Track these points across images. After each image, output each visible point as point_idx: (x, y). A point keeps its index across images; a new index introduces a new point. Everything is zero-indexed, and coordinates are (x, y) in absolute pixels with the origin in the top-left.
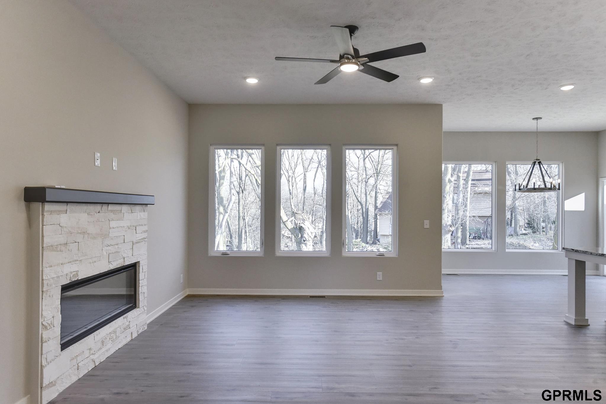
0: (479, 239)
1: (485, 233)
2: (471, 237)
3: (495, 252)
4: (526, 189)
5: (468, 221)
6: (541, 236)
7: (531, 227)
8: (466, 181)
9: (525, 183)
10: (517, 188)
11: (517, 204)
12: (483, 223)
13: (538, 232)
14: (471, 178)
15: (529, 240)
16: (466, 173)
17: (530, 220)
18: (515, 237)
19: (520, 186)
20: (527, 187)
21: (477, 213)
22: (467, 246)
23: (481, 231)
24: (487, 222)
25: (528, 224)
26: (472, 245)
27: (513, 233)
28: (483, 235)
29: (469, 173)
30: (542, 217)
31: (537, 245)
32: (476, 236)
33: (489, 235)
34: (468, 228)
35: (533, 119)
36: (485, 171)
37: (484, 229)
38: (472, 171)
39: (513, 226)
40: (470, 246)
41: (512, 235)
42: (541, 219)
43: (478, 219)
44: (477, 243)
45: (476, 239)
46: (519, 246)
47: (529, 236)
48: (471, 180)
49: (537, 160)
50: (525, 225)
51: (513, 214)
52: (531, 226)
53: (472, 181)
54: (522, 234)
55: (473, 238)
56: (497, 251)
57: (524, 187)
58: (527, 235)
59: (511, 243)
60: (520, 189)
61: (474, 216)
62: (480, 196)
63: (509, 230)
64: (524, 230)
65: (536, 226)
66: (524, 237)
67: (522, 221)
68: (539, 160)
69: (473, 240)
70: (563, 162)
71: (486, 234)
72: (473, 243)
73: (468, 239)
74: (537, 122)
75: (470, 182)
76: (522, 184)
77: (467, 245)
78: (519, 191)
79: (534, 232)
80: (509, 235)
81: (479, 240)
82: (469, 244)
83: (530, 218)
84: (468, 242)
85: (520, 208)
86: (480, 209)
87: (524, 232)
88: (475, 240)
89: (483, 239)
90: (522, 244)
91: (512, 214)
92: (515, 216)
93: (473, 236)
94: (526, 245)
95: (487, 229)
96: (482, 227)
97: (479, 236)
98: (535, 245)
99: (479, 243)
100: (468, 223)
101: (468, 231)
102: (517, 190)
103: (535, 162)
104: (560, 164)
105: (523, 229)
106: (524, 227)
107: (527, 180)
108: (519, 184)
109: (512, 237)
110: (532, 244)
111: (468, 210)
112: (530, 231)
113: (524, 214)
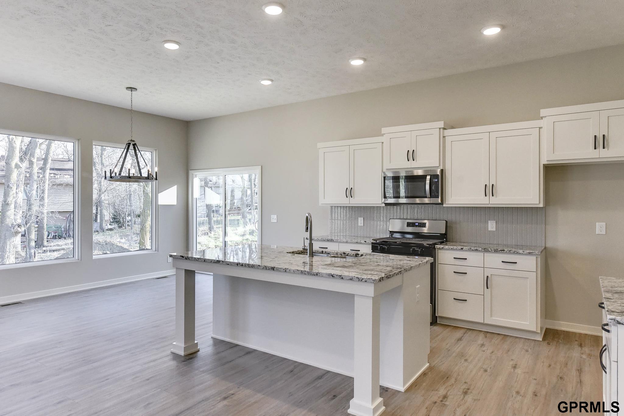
0: (60, 238)
1: (67, 231)
2: (49, 237)
3: (78, 261)
4: (119, 177)
5: (46, 218)
6: (126, 230)
7: (116, 222)
8: (43, 169)
9: (117, 170)
10: (108, 174)
11: (103, 198)
12: (65, 219)
13: (124, 227)
14: (49, 166)
15: (115, 236)
16: (43, 160)
17: (115, 214)
18: (101, 234)
19: (112, 172)
20: (120, 174)
21: (56, 208)
22: (44, 249)
23: (63, 229)
24: (69, 218)
25: (114, 218)
26: (51, 246)
27: (98, 229)
28: (64, 234)
29: (47, 159)
30: (128, 211)
31: (123, 240)
32: (56, 235)
33: (71, 233)
34: (45, 226)
35: (127, 88)
36: (68, 160)
37: (66, 226)
38: (50, 159)
39: (99, 221)
40: (48, 248)
41: (97, 231)
42: (127, 213)
43: (58, 216)
44: (57, 243)
45: (55, 238)
46: (106, 244)
47: (115, 231)
48: (49, 168)
49: (131, 141)
50: (110, 219)
51: (99, 209)
52: (116, 220)
53: (50, 170)
54: (108, 230)
55: (52, 237)
56: (81, 260)
57: (116, 175)
58: (113, 230)
59: (98, 242)
60: (111, 177)
61: (52, 212)
62: (59, 187)
63: (96, 226)
64: (110, 225)
65: (122, 221)
66: (110, 232)
67: (107, 215)
68: (134, 141)
69: (52, 240)
70: (156, 150)
71: (69, 232)
72: (52, 244)
73: (45, 240)
74: (132, 94)
75: (48, 171)
76: (113, 171)
77: (44, 247)
78: (111, 179)
79: (120, 227)
80: (95, 232)
81: (60, 240)
82: (47, 245)
83: (116, 213)
84: (45, 243)
85: (105, 202)
86: (61, 203)
87: (110, 227)
88: (54, 240)
89: (65, 238)
90: (109, 241)
91: (97, 209)
92: (101, 210)
93: (52, 236)
94: (113, 243)
95: (69, 226)
96: (63, 225)
97: (60, 234)
98: (122, 241)
99: (59, 243)
100: (45, 221)
101: (46, 230)
102: (107, 178)
103: (130, 143)
104: (154, 152)
105: (108, 224)
106: (109, 222)
107: (119, 167)
108: (111, 170)
109: (97, 233)
110: (118, 240)
111: (46, 204)
112: (115, 226)
113: (110, 208)
